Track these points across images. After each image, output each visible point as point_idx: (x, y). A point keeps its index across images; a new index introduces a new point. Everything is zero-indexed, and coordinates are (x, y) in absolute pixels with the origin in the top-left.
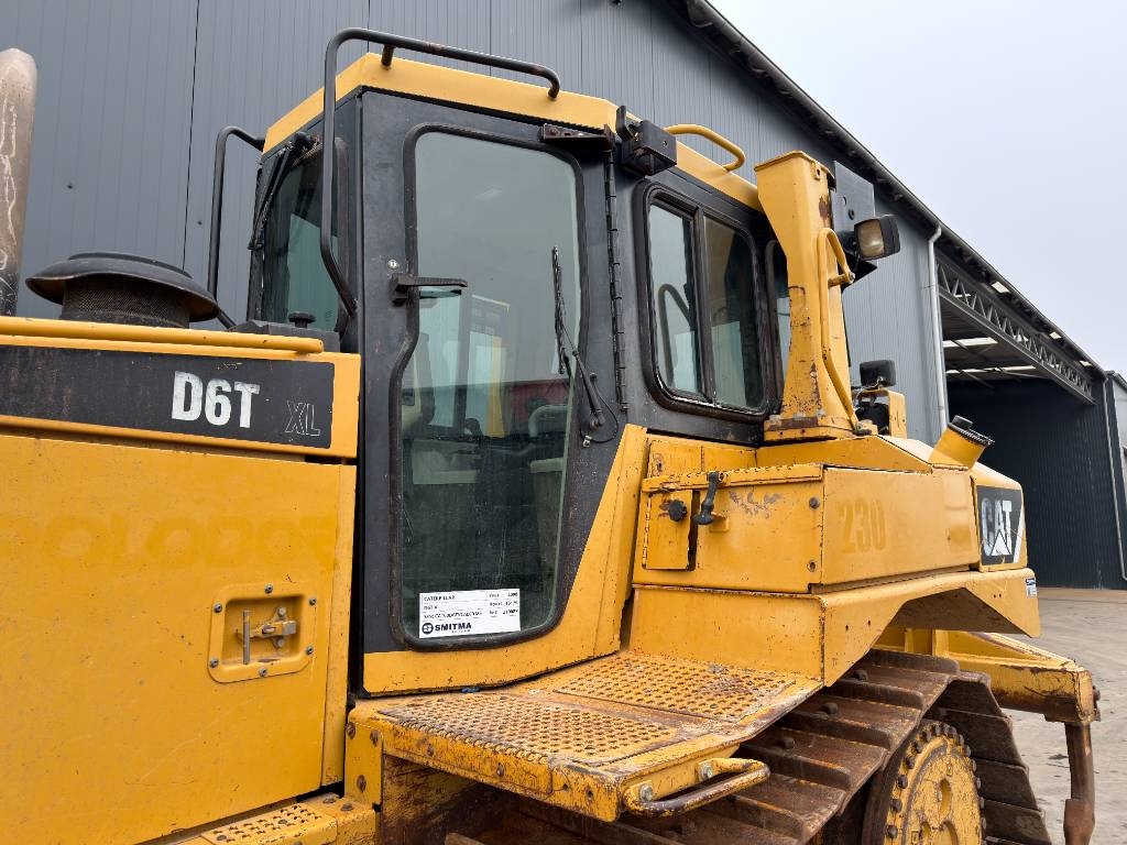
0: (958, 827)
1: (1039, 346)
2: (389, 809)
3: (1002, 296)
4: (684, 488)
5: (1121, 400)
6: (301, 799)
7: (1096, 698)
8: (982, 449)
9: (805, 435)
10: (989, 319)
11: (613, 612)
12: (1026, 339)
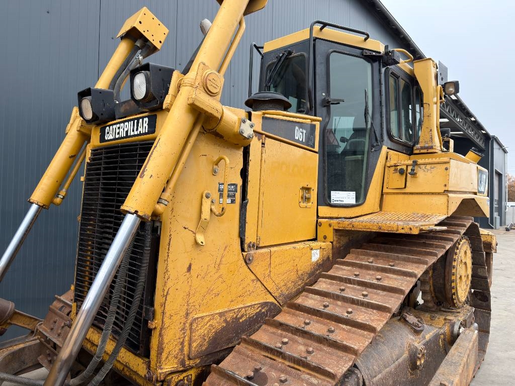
0: (467, 264)
1: (466, 123)
2: (334, 243)
3: (454, 101)
4: (404, 165)
5: (496, 149)
6: (309, 240)
7: (497, 245)
8: (481, 158)
9: (429, 152)
10: (447, 111)
11: (378, 200)
12: (461, 120)
